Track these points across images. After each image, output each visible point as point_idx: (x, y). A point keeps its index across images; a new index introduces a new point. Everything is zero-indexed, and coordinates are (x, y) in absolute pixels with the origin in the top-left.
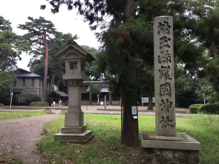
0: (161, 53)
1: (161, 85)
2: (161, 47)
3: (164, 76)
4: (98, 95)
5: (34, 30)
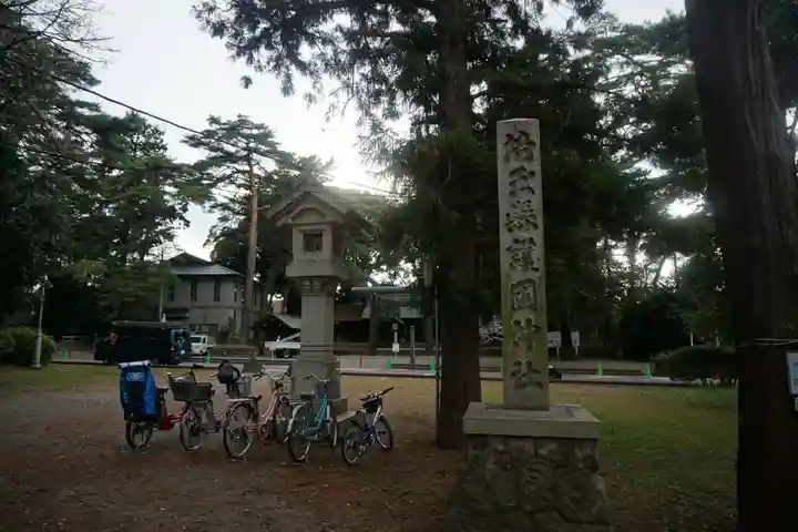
0: (514, 206)
1: (513, 285)
2: (512, 193)
3: (522, 263)
4: (395, 327)
5: (222, 150)
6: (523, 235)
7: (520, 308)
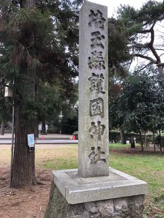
0: (92, 53)
1: (91, 101)
2: (92, 46)
3: (96, 88)
6: (98, 72)
7: (95, 115)
